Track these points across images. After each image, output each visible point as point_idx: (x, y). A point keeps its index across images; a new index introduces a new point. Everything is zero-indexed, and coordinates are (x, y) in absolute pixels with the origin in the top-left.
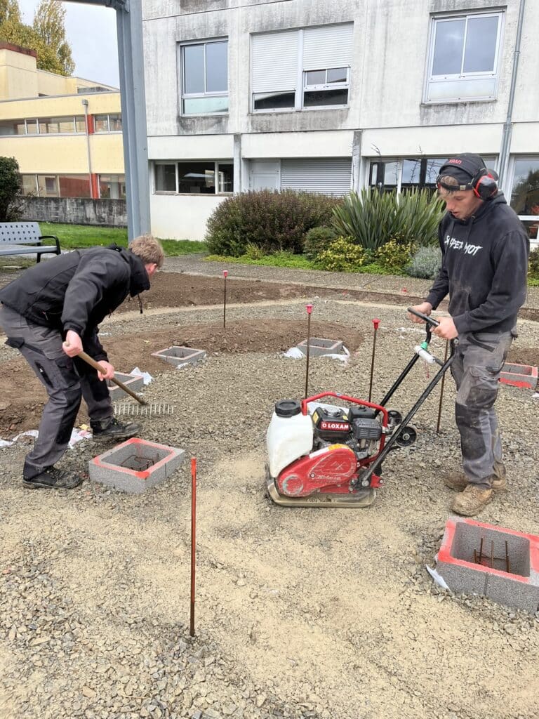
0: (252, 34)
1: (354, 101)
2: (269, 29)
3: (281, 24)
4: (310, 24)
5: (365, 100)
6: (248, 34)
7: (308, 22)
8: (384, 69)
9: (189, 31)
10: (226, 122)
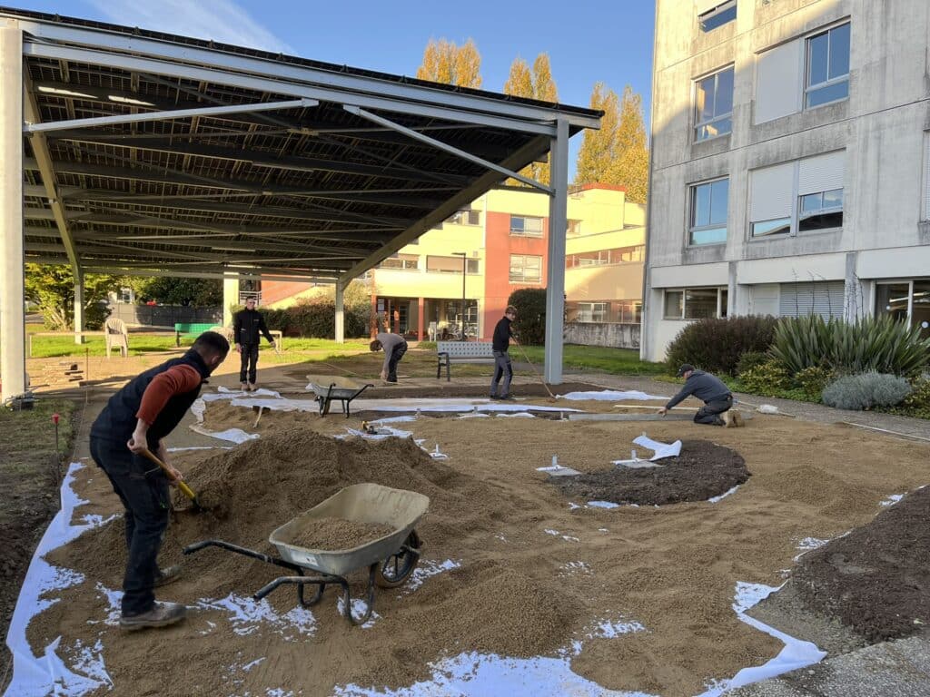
0: (751, 170)
1: (847, 224)
2: (766, 164)
3: (777, 157)
4: (804, 155)
5: (859, 223)
6: (746, 171)
7: (801, 153)
8: (878, 190)
9: (697, 173)
10: (724, 251)
